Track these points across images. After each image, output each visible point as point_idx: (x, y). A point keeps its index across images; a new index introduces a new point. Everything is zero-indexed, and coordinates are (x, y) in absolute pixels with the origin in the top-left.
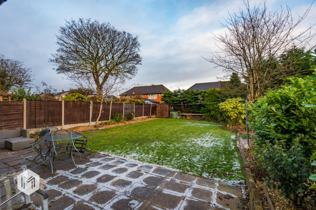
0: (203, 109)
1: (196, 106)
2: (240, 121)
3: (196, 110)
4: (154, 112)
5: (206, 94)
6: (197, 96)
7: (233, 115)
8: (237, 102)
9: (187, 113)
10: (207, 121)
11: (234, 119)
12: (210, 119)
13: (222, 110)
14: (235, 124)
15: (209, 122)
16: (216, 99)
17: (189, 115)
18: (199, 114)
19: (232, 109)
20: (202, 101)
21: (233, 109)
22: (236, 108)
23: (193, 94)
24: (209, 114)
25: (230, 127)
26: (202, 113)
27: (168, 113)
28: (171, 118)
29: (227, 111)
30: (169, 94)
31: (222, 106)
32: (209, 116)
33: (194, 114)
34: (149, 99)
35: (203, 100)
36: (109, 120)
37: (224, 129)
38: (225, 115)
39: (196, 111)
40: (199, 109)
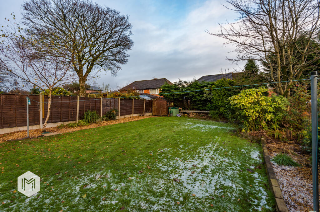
0: (209, 105)
1: (201, 102)
2: (264, 124)
3: (200, 106)
4: (150, 109)
5: (213, 86)
6: (202, 89)
7: (253, 114)
8: (260, 93)
9: (190, 110)
10: (214, 120)
11: (253, 120)
12: (218, 118)
13: (235, 106)
14: (254, 127)
15: (217, 122)
16: (226, 92)
17: (193, 113)
18: (204, 112)
19: (251, 105)
20: (208, 95)
21: (253, 105)
22: (257, 103)
23: (197, 87)
24: (216, 111)
25: (246, 131)
26: (208, 110)
27: (165, 110)
28: (170, 116)
29: (242, 108)
30: (168, 87)
31: (235, 100)
32: (217, 113)
33: (198, 112)
34: (150, 94)
35: (210, 94)
36: (75, 120)
37: (237, 135)
38: (240, 115)
39: (201, 108)
40: (204, 105)
